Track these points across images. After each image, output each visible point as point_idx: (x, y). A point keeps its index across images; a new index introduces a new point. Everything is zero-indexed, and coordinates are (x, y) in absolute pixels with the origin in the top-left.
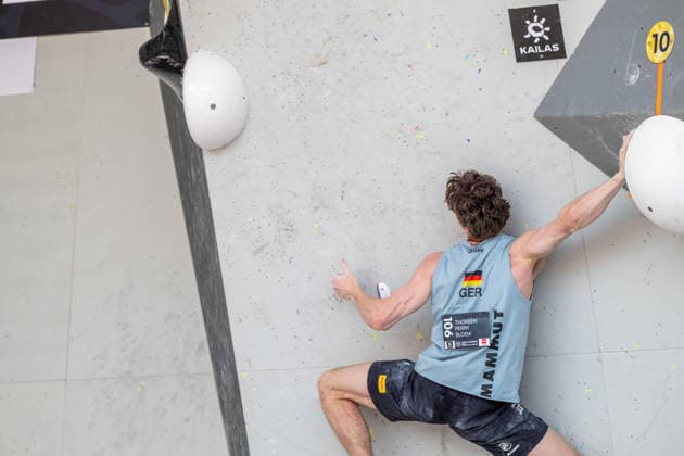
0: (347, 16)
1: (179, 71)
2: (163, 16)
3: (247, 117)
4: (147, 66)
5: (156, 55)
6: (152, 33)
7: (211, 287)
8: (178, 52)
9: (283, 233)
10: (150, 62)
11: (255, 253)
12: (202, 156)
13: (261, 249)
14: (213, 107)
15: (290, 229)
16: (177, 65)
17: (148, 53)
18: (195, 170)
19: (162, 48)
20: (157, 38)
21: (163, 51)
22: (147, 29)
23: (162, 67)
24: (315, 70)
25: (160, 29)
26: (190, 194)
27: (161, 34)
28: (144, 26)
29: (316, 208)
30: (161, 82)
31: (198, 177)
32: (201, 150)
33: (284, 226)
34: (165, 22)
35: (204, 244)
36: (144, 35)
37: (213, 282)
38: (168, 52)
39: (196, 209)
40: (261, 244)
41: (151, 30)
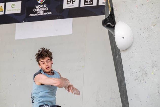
1: (113, 28)
2: (109, 11)
3: (133, 41)
4: (104, 26)
5: (107, 23)
6: (106, 17)
7: (123, 90)
8: (113, 22)
9: (144, 74)
10: (105, 25)
11: (135, 80)
12: (120, 52)
13: (137, 79)
14: (123, 38)
15: (145, 73)
16: (113, 26)
17: (105, 23)
18: (118, 56)
19: (109, 21)
21: (109, 22)
22: (104, 16)
23: (108, 26)
24: (153, 27)
25: (108, 15)
26: (117, 63)
27: (108, 17)
28: (104, 15)
29: (153, 67)
30: (108, 30)
31: (119, 58)
32: (120, 50)
34: (109, 13)
35: (121, 78)
36: (103, 17)
37: (123, 88)
38: (110, 22)
39: (119, 67)
40: (137, 77)
41: (105, 16)
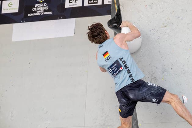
0: (173, 11)
1: (120, 29)
2: (115, 12)
3: (142, 44)
4: (110, 27)
5: (113, 24)
6: (112, 17)
8: (120, 23)
9: (153, 80)
10: (111, 26)
15: (155, 79)
16: (119, 27)
17: (110, 23)
19: (115, 21)
20: (113, 19)
22: (110, 16)
23: (115, 28)
24: (163, 28)
25: (114, 16)
27: (115, 17)
28: (109, 15)
29: (163, 72)
30: (114, 32)
33: (153, 78)
34: (116, 13)
38: (116, 23)
41: (111, 16)
